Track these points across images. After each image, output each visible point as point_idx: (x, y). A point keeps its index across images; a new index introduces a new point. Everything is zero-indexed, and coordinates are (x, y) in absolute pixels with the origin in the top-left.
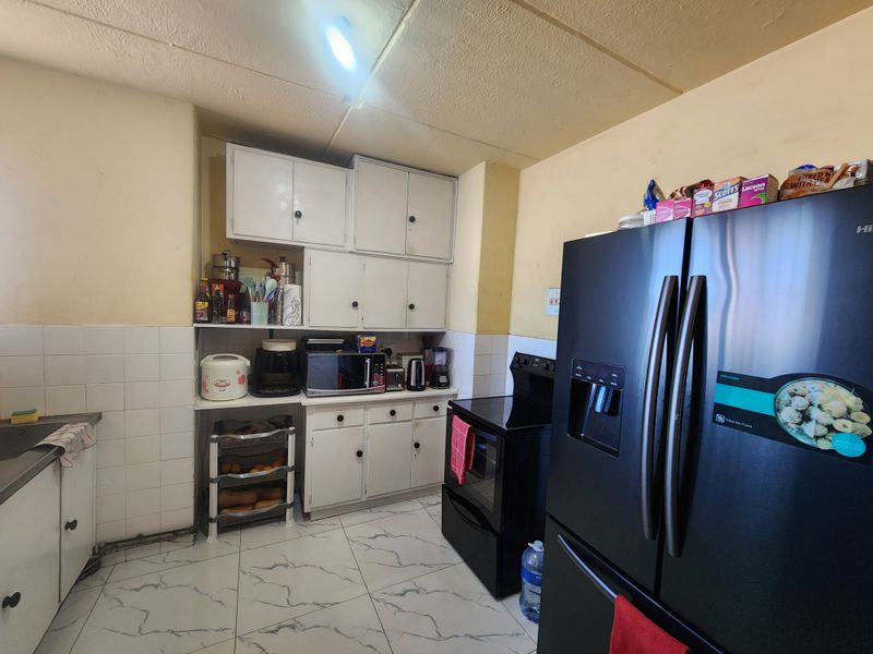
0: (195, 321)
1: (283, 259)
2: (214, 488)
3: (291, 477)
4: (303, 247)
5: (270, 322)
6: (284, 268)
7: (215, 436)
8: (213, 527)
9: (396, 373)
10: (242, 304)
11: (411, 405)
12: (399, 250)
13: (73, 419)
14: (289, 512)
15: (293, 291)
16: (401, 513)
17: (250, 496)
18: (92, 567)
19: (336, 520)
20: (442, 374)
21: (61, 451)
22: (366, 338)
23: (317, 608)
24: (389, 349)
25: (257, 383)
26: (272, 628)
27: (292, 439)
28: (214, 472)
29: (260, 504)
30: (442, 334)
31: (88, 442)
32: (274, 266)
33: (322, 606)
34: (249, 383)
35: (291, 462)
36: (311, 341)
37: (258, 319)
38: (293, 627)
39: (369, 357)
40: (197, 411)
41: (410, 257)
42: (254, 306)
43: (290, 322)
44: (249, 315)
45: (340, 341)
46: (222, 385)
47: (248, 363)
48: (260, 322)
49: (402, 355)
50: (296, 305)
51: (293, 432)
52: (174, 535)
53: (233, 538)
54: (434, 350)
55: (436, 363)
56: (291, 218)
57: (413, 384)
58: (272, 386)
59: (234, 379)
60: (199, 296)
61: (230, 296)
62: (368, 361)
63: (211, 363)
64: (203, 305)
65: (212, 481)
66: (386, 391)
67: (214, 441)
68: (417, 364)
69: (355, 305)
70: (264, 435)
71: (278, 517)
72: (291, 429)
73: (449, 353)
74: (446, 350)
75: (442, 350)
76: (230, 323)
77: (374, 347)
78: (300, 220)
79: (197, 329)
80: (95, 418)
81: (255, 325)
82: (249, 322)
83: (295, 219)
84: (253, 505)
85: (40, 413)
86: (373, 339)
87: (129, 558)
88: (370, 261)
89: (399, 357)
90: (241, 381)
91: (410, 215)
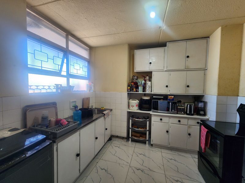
0: (128, 91)
1: (147, 75)
2: (130, 130)
3: (148, 133)
4: (152, 72)
5: (143, 92)
6: (147, 78)
7: (131, 118)
8: (130, 139)
9: (181, 108)
10: (137, 87)
11: (187, 120)
12: (183, 68)
13: (108, 109)
14: (147, 142)
15: (149, 83)
16: (182, 156)
17: (138, 135)
18: (110, 139)
19: (160, 149)
20: (202, 110)
21: (105, 114)
22: (170, 96)
23: (149, 170)
24: (181, 101)
25: (141, 107)
26: (138, 169)
27: (148, 122)
28: (130, 127)
29: (140, 138)
30: (203, 96)
31: (109, 114)
32: (145, 77)
33: (151, 170)
34: (139, 107)
35: (148, 129)
36: (154, 97)
37: (140, 91)
38: (142, 171)
39: (171, 102)
40: (128, 112)
41: (187, 69)
42: (139, 87)
43: (148, 91)
44: (139, 90)
45: (162, 97)
46: (133, 106)
47: (138, 102)
48: (141, 91)
49: (185, 103)
50: (150, 87)
51: (148, 121)
52: (123, 138)
53: (134, 143)
54: (198, 102)
55: (199, 107)
56: (149, 64)
57: (188, 112)
58: (144, 108)
59: (135, 105)
60: (129, 86)
61: (135, 85)
62: (170, 103)
63: (131, 101)
64: (129, 88)
65: (130, 128)
66: (177, 114)
67: (131, 119)
68: (190, 106)
69: (167, 86)
70: (141, 120)
71: (144, 142)
72: (148, 120)
73: (205, 103)
74: (204, 102)
75: (201, 102)
76: (135, 92)
77: (173, 99)
78: (151, 65)
79: (128, 93)
80: (111, 110)
81: (139, 92)
82: (138, 92)
83: (150, 65)
84: (139, 137)
85: (104, 108)
86: (173, 97)
87: (116, 140)
88: (172, 73)
89: (184, 104)
90: (137, 106)
91: (187, 55)
